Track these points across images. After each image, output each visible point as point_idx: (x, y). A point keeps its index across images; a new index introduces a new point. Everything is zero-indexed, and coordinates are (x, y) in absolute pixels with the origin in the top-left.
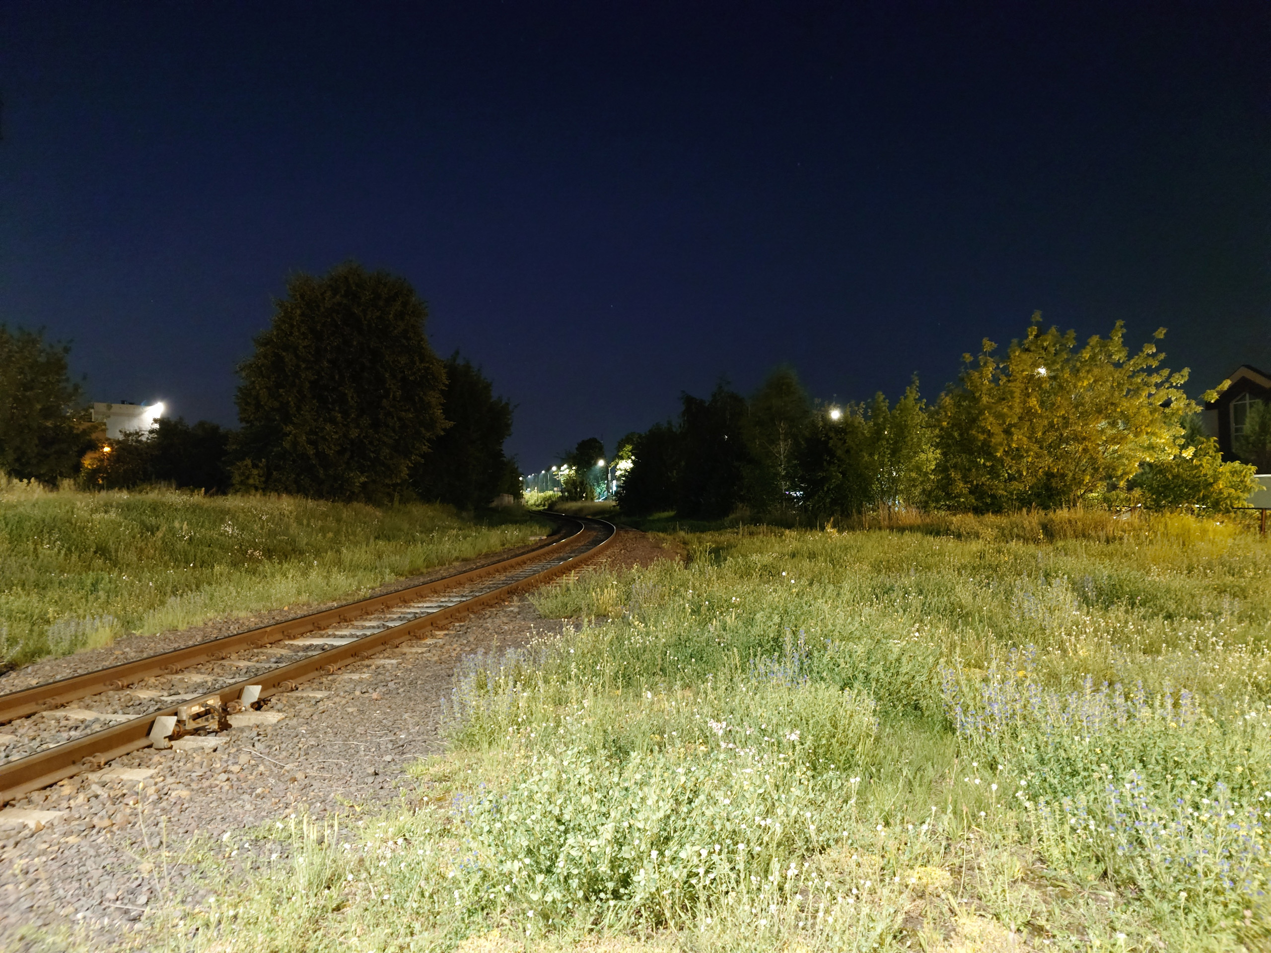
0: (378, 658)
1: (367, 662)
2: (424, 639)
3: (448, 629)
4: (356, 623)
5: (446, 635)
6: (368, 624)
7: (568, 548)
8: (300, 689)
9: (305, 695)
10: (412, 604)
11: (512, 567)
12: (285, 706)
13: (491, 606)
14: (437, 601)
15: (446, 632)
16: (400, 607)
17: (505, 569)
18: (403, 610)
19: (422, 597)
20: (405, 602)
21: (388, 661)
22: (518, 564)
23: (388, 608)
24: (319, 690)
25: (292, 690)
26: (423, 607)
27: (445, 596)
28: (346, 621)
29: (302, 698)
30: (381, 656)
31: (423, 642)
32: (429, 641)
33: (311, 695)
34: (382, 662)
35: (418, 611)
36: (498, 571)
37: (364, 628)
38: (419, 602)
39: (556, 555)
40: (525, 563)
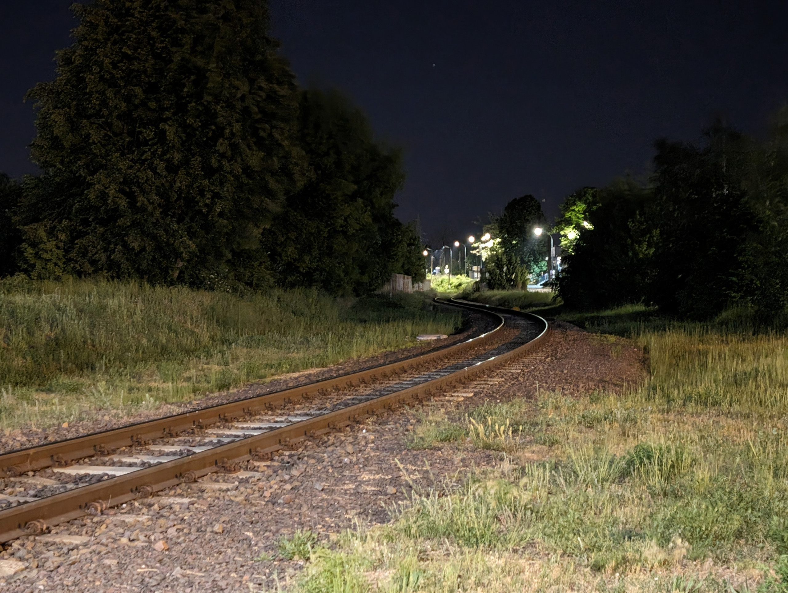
0: (166, 495)
1: (150, 500)
2: (235, 471)
3: (272, 460)
4: (153, 448)
5: (268, 466)
6: (168, 449)
7: (472, 352)
8: (53, 532)
9: (57, 540)
10: (236, 424)
11: (385, 376)
12: (29, 552)
13: (340, 430)
14: (269, 421)
15: (268, 463)
16: (219, 427)
17: (375, 380)
18: (220, 432)
19: (251, 414)
20: (226, 421)
21: (179, 500)
22: (395, 373)
23: (201, 428)
24: (77, 534)
25: (42, 533)
26: (248, 428)
27: (282, 415)
28: (140, 444)
29: (54, 544)
30: (172, 492)
31: (234, 475)
32: (243, 475)
33: (65, 541)
34: (171, 500)
35: (240, 433)
36: (363, 381)
37: (162, 454)
38: (246, 421)
39: (453, 362)
40: (405, 372)
